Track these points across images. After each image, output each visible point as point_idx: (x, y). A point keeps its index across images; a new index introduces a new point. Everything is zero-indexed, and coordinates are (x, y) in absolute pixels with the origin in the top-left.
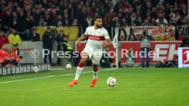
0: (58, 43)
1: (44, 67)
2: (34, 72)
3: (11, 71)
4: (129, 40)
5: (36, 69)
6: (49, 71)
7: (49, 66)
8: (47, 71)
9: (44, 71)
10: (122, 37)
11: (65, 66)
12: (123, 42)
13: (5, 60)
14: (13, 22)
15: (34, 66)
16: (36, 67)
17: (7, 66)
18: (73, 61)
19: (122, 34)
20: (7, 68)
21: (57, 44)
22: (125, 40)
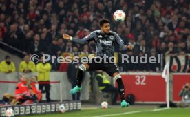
0: (91, 74)
1: (73, 105)
2: (60, 112)
3: (31, 110)
4: (184, 71)
5: (62, 108)
6: (79, 110)
7: (79, 103)
8: (77, 110)
9: (73, 111)
10: (175, 67)
11: (100, 104)
12: (176, 74)
13: (24, 96)
14: (34, 48)
15: (60, 104)
16: (62, 106)
17: (25, 103)
18: (110, 98)
19: (175, 63)
20: (25, 106)
21: (90, 76)
22: (178, 71)
